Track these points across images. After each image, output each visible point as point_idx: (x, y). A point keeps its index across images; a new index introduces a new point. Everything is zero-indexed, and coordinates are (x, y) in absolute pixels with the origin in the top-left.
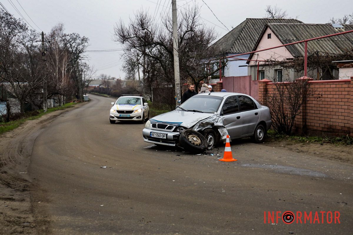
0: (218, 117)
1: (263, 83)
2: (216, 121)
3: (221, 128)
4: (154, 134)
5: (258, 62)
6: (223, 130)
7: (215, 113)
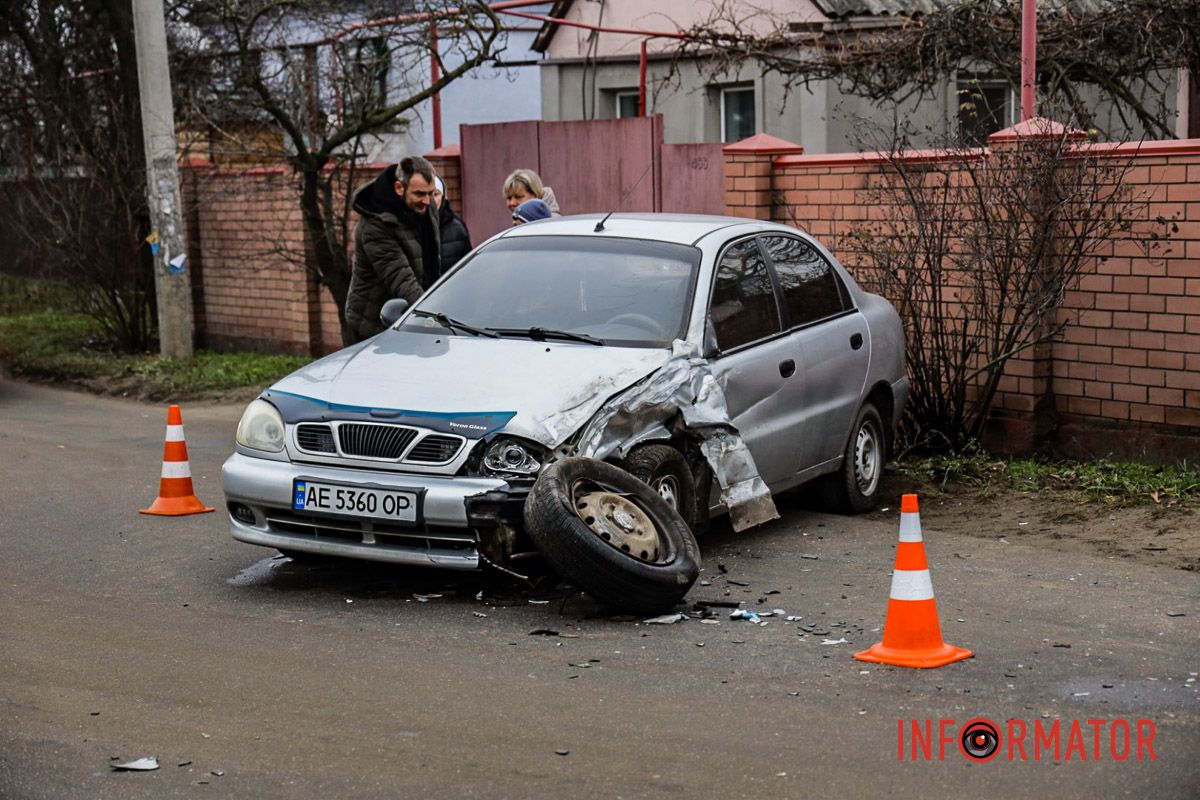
0: (696, 371)
1: (753, 159)
2: (687, 396)
3: (717, 435)
4: (324, 494)
5: (644, 38)
6: (727, 445)
7: (678, 343)
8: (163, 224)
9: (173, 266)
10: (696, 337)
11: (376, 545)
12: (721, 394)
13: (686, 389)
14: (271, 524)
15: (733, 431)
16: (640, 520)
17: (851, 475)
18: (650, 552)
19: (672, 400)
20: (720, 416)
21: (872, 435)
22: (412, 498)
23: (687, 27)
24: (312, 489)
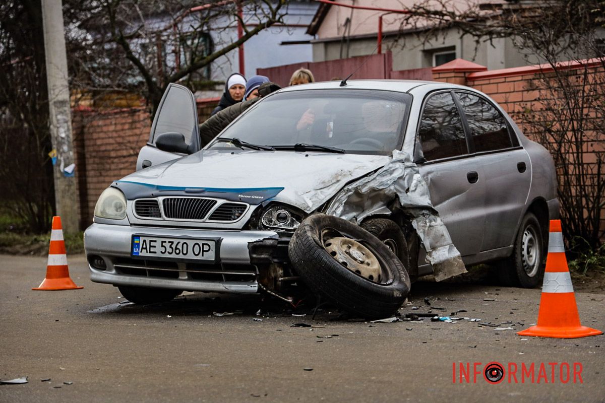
0: (408, 171)
1: (452, 75)
2: (403, 187)
3: (423, 215)
4: (153, 244)
5: (381, 13)
6: (430, 222)
7: (396, 153)
8: (60, 144)
9: (66, 173)
10: (408, 149)
11: (188, 280)
12: (426, 187)
13: (401, 181)
14: (116, 268)
15: (435, 213)
16: (368, 257)
17: (519, 260)
18: (375, 276)
19: (392, 188)
20: (425, 201)
21: (534, 236)
22: (212, 244)
23: (410, 6)
24: (145, 241)
